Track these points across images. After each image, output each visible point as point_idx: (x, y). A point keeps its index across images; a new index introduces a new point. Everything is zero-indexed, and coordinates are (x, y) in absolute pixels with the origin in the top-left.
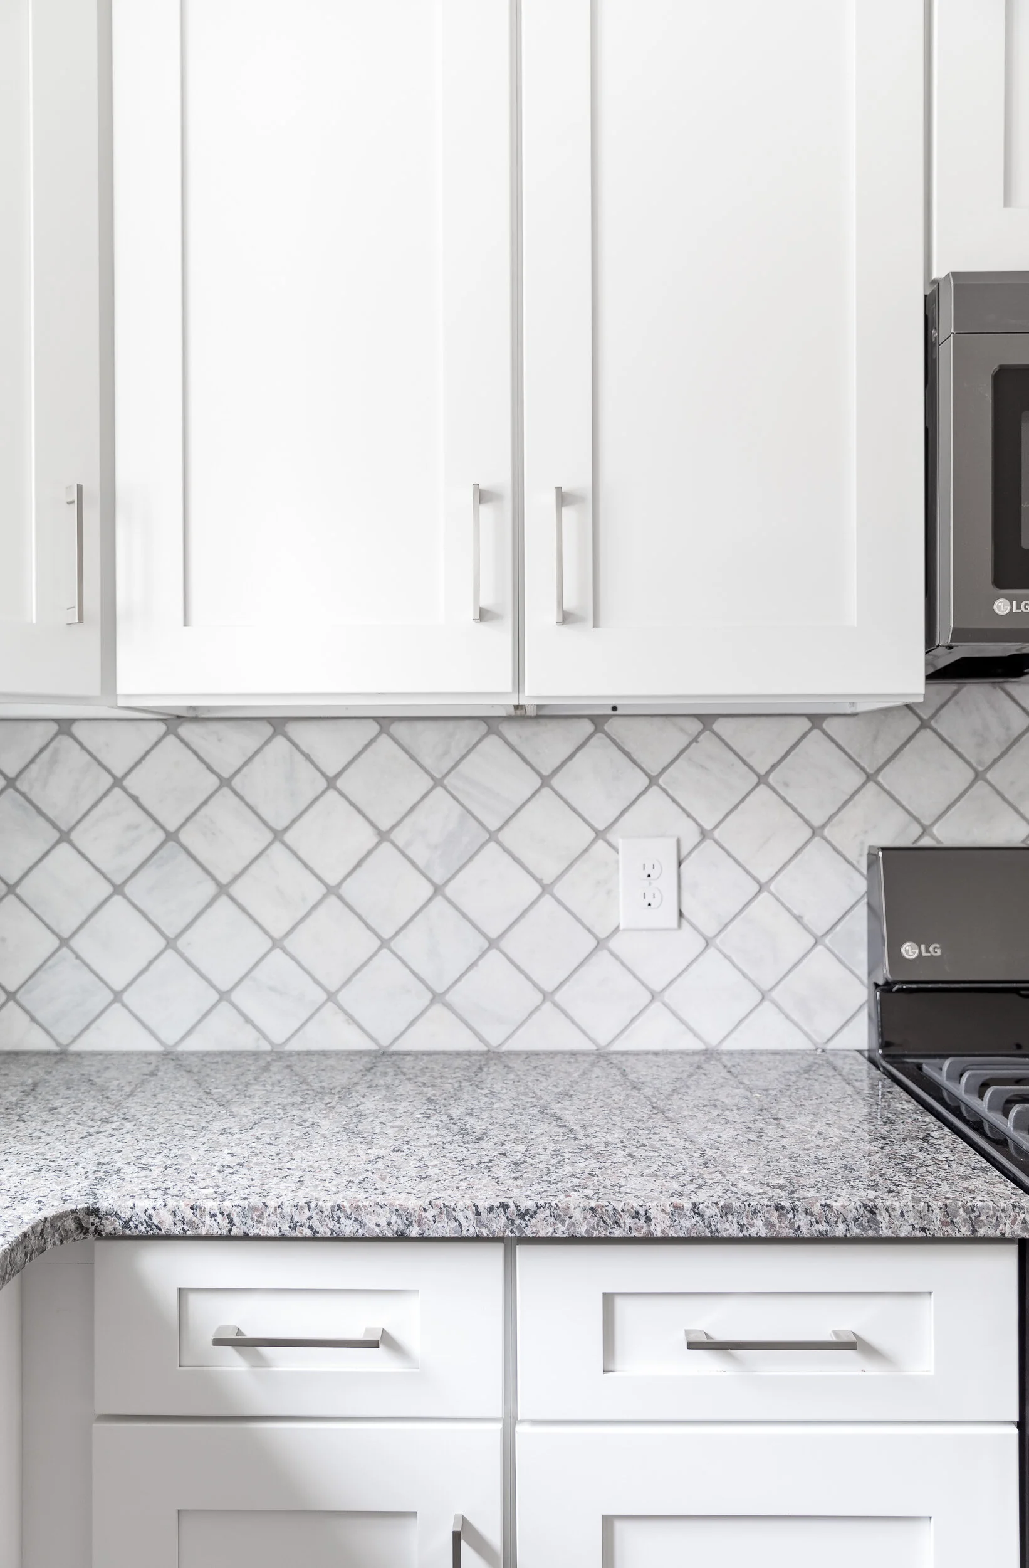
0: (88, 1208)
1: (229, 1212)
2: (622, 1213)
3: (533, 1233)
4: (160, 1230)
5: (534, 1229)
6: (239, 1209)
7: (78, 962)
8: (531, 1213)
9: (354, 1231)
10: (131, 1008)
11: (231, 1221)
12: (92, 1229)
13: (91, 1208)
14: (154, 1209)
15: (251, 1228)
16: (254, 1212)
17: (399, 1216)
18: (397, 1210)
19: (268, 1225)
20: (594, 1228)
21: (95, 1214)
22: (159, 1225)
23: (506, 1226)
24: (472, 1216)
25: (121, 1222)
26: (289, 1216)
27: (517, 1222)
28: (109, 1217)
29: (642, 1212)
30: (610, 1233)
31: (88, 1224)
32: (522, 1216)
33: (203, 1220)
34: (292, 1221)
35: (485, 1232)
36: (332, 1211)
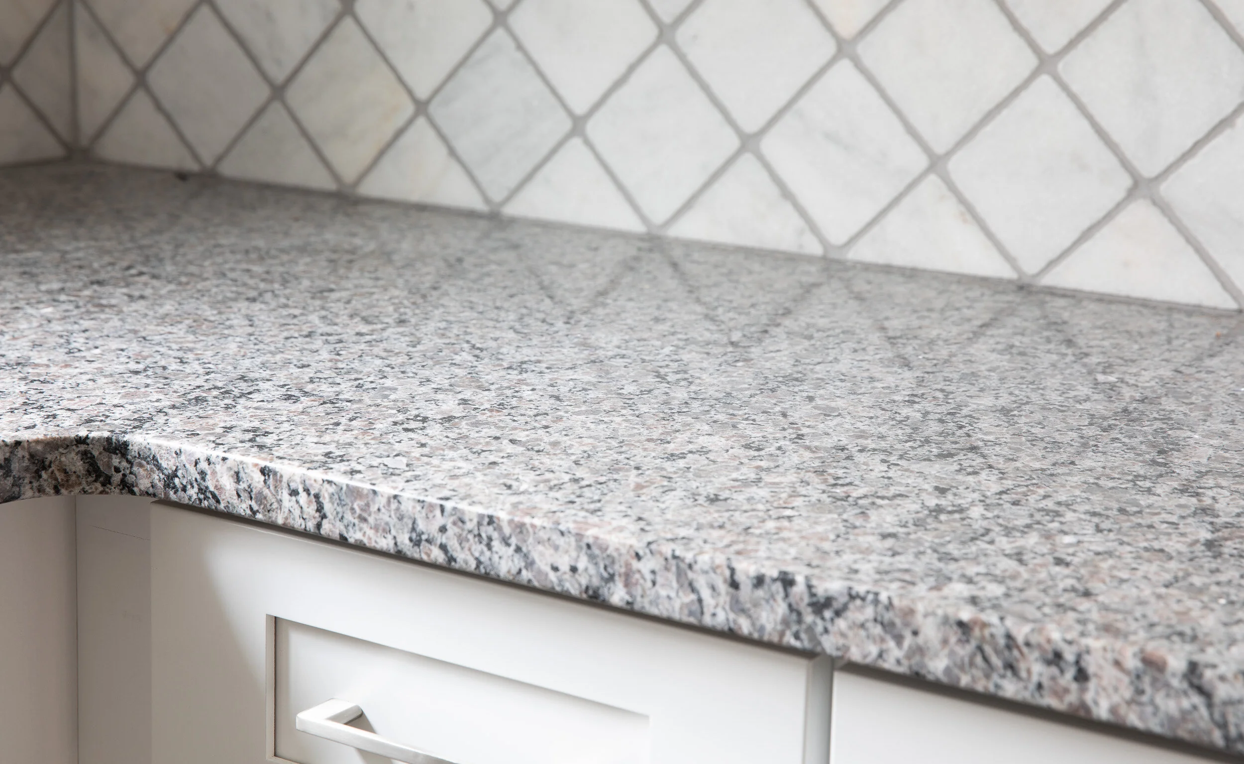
0: (109, 440)
1: (316, 491)
2: (1025, 650)
3: (838, 649)
4: (218, 501)
5: (841, 641)
6: (332, 489)
7: (519, 56)
8: (836, 605)
9: (514, 571)
10: (600, 148)
11: (320, 509)
12: (117, 478)
13: (114, 441)
14: (208, 460)
15: (350, 528)
16: (356, 498)
17: (592, 557)
18: (589, 546)
19: (376, 528)
20: (962, 668)
21: (121, 452)
22: (216, 492)
23: (786, 623)
24: (723, 588)
25: (162, 476)
26: (410, 518)
27: (809, 618)
28: (144, 463)
29: (1069, 655)
30: (997, 686)
31: (110, 468)
32: (820, 605)
33: (279, 497)
34: (413, 529)
35: (745, 626)
36: (479, 524)
